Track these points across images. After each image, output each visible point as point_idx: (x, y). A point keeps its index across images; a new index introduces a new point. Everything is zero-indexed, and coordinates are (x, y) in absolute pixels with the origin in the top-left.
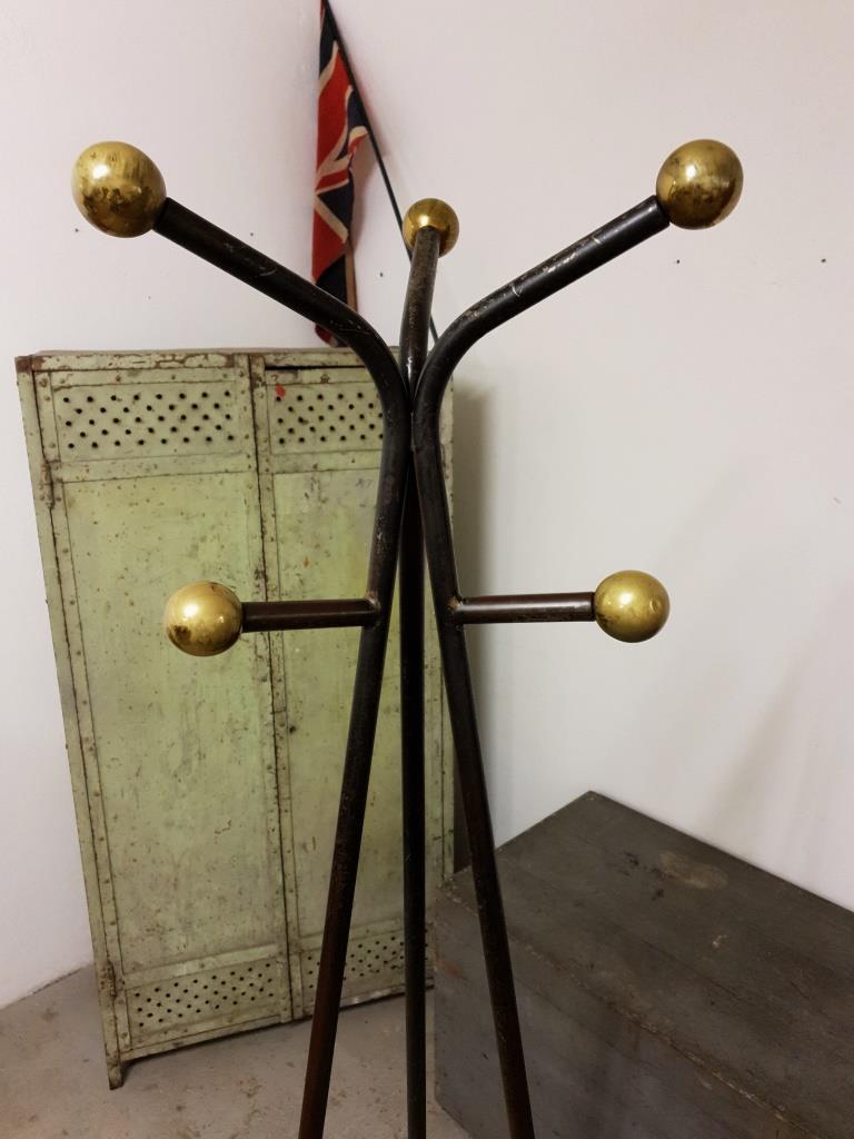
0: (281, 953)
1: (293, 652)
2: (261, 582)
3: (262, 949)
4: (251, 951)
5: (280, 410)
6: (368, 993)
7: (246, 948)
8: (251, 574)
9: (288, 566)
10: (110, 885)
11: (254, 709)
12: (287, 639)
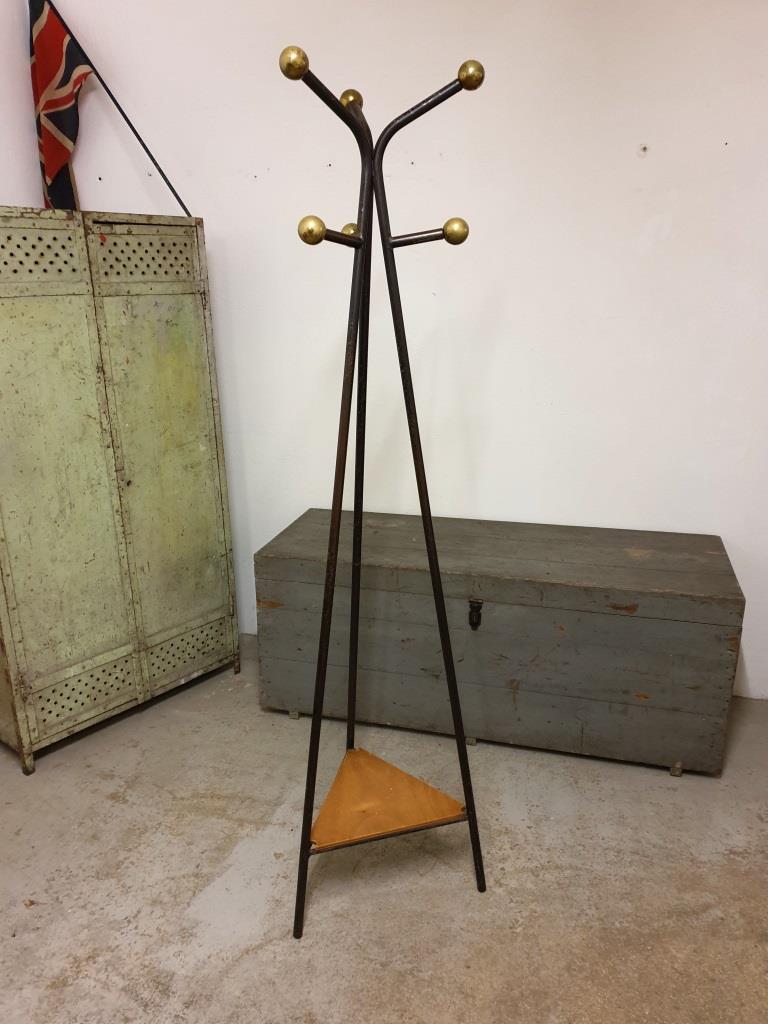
0: (135, 650)
1: (124, 427)
2: (100, 375)
3: (123, 648)
4: (115, 651)
5: (103, 252)
6: (190, 674)
7: (112, 649)
8: (94, 369)
9: (116, 364)
10: (16, 611)
11: (104, 469)
12: (120, 416)
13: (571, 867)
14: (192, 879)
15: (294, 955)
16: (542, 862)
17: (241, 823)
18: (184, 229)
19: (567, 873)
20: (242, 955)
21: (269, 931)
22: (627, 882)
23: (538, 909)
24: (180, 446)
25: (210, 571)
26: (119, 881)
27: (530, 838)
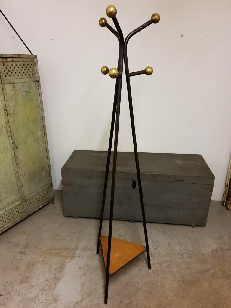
0: (22, 202)
1: (14, 129)
2: (6, 112)
3: (18, 202)
4: (15, 203)
5: (4, 68)
6: (39, 207)
7: (14, 203)
8: (4, 110)
9: (11, 107)
11: (9, 144)
12: (13, 125)
13: (170, 261)
14: (54, 279)
15: (92, 302)
16: (161, 260)
17: (66, 257)
18: (31, 59)
19: (169, 263)
20: (76, 305)
21: (83, 295)
22: (186, 264)
23: (163, 276)
24: (33, 133)
25: (44, 173)
26: (29, 284)
27: (156, 252)
